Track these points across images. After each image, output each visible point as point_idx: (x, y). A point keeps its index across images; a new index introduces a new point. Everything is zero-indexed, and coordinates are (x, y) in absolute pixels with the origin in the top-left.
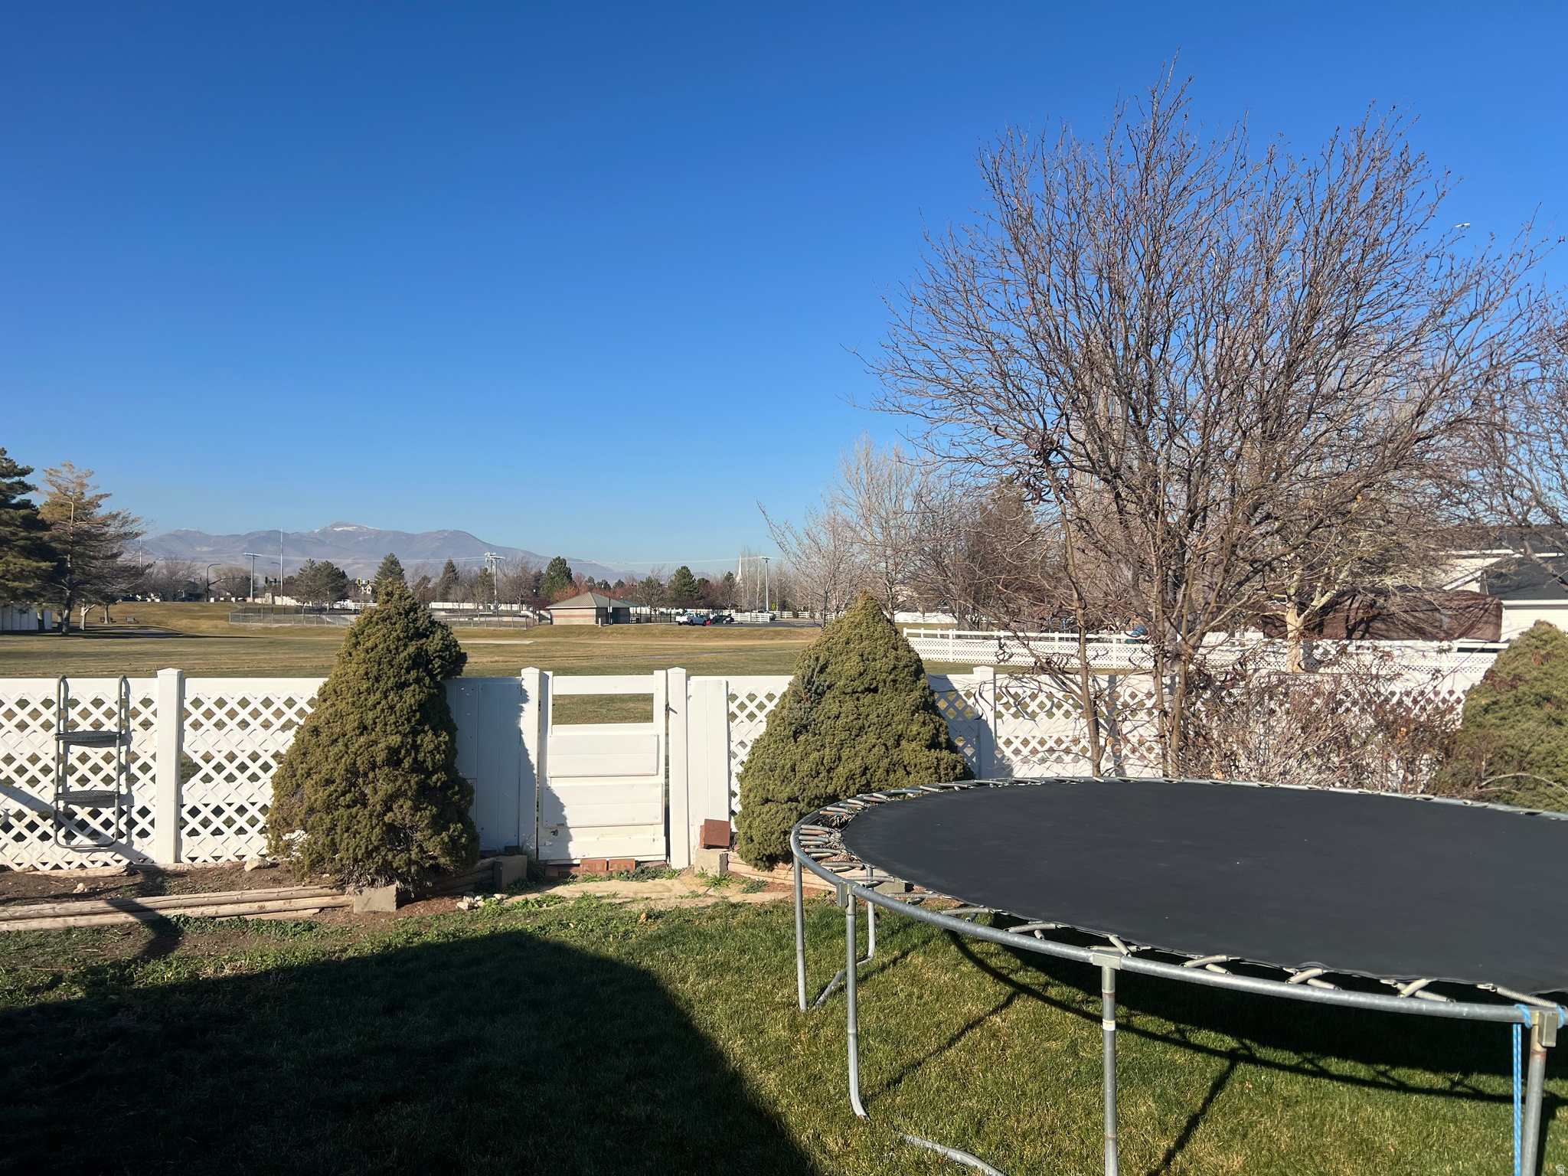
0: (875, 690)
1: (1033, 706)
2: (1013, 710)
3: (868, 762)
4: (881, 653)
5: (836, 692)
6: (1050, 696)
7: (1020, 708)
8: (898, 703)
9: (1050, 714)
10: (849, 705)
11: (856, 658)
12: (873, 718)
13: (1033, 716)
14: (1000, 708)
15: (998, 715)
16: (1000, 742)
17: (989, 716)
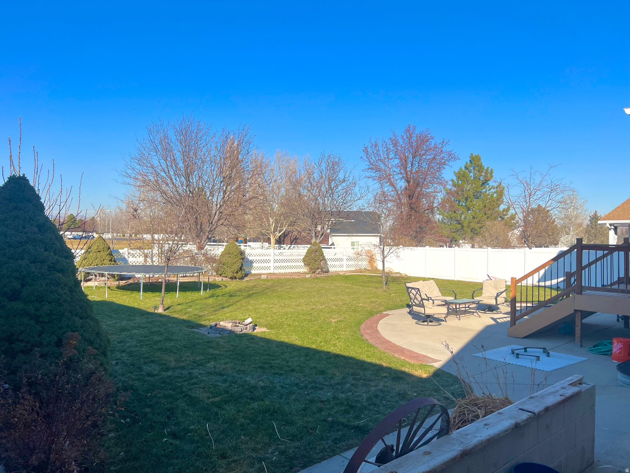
0: (100, 252)
1: (136, 255)
2: (132, 256)
3: (98, 263)
4: (101, 245)
5: (92, 252)
6: (139, 254)
7: (133, 256)
8: (104, 254)
9: (139, 257)
10: (95, 254)
11: (96, 246)
12: (99, 256)
13: (136, 257)
14: (129, 256)
15: (129, 257)
16: (129, 262)
17: (126, 257)
